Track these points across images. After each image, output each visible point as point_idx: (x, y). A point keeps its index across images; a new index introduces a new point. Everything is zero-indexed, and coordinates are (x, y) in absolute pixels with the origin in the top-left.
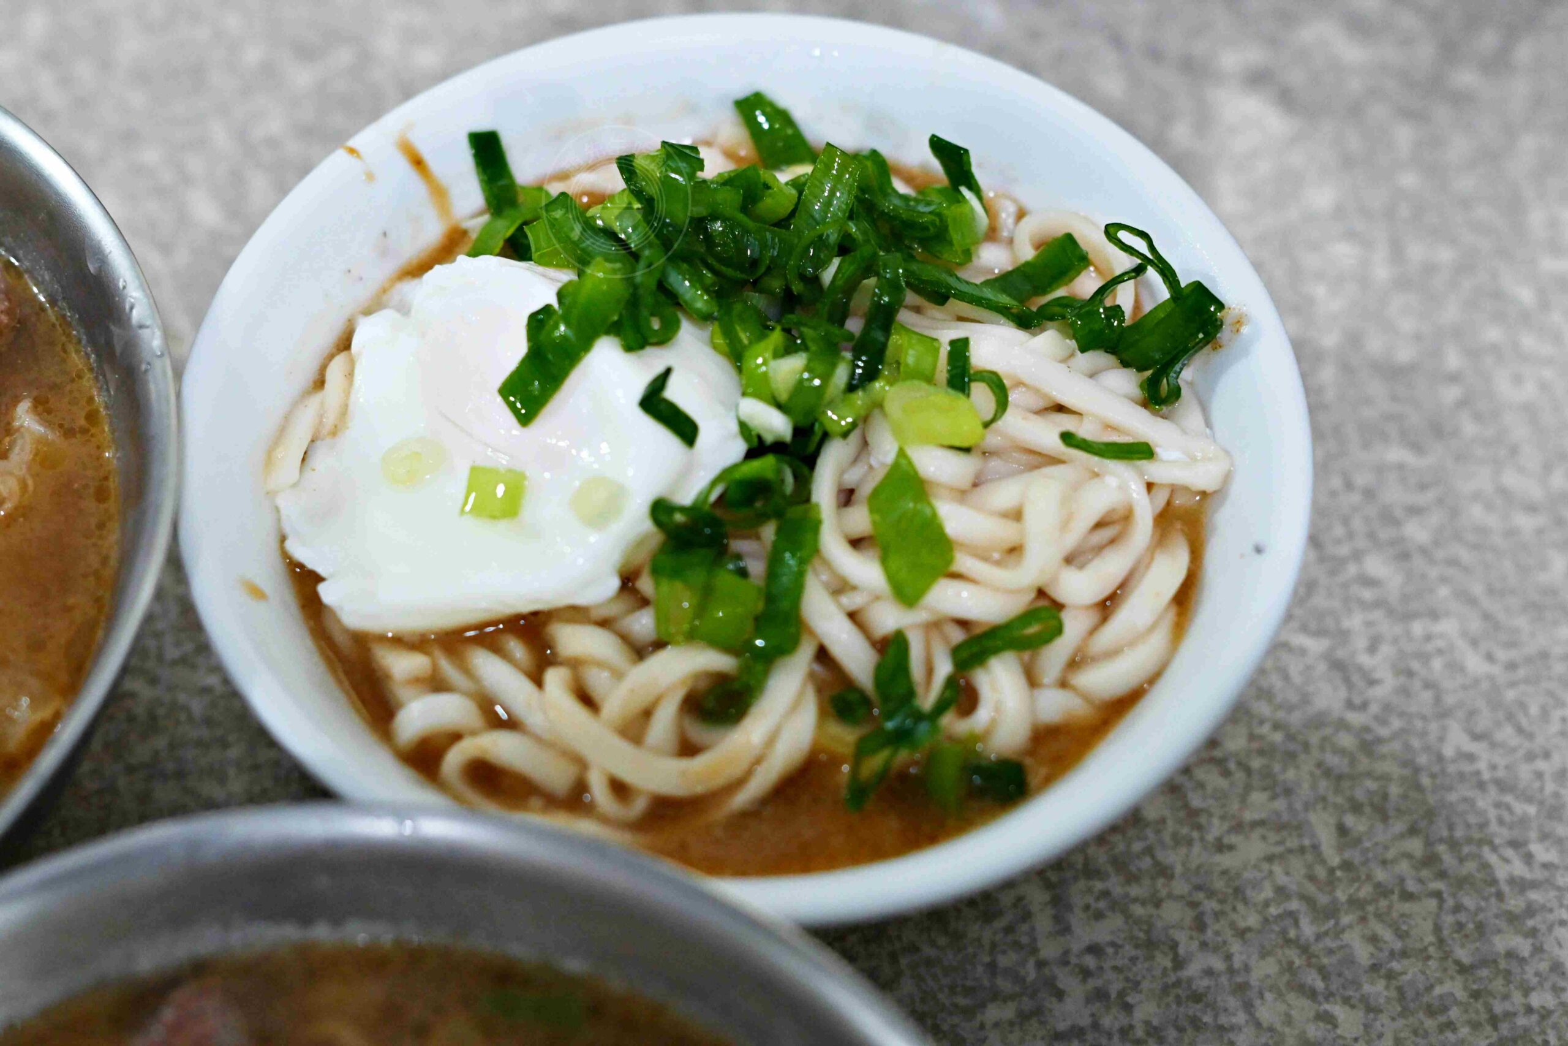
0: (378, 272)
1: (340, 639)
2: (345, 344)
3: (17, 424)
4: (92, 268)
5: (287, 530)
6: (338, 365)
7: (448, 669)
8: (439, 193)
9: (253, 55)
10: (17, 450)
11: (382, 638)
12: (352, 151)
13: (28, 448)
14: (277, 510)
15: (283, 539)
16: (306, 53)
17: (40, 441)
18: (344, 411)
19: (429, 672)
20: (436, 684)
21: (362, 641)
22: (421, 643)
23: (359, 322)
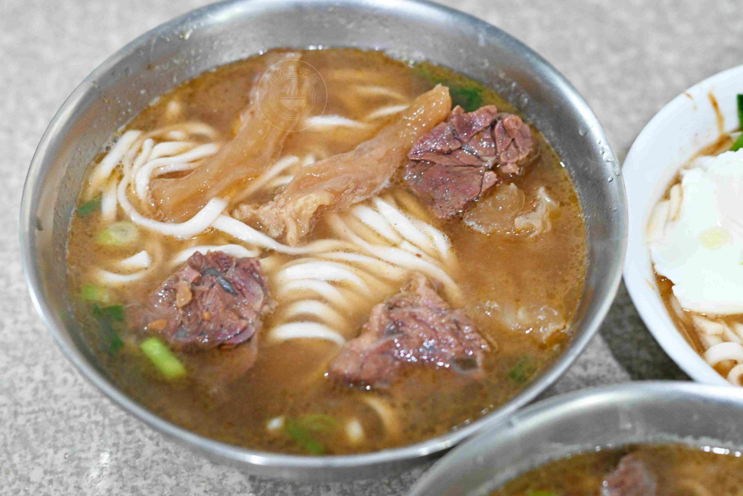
0: (692, 151)
1: (679, 312)
2: (678, 180)
3: (538, 197)
4: (581, 133)
5: (655, 261)
6: (675, 190)
7: (729, 333)
8: (720, 119)
9: (591, 46)
10: (540, 207)
11: (699, 314)
12: (689, 96)
13: (545, 208)
14: (650, 251)
15: (653, 265)
16: (616, 49)
17: (550, 205)
18: (678, 211)
19: (722, 333)
20: (724, 339)
21: (689, 314)
22: (715, 319)
23: (683, 172)
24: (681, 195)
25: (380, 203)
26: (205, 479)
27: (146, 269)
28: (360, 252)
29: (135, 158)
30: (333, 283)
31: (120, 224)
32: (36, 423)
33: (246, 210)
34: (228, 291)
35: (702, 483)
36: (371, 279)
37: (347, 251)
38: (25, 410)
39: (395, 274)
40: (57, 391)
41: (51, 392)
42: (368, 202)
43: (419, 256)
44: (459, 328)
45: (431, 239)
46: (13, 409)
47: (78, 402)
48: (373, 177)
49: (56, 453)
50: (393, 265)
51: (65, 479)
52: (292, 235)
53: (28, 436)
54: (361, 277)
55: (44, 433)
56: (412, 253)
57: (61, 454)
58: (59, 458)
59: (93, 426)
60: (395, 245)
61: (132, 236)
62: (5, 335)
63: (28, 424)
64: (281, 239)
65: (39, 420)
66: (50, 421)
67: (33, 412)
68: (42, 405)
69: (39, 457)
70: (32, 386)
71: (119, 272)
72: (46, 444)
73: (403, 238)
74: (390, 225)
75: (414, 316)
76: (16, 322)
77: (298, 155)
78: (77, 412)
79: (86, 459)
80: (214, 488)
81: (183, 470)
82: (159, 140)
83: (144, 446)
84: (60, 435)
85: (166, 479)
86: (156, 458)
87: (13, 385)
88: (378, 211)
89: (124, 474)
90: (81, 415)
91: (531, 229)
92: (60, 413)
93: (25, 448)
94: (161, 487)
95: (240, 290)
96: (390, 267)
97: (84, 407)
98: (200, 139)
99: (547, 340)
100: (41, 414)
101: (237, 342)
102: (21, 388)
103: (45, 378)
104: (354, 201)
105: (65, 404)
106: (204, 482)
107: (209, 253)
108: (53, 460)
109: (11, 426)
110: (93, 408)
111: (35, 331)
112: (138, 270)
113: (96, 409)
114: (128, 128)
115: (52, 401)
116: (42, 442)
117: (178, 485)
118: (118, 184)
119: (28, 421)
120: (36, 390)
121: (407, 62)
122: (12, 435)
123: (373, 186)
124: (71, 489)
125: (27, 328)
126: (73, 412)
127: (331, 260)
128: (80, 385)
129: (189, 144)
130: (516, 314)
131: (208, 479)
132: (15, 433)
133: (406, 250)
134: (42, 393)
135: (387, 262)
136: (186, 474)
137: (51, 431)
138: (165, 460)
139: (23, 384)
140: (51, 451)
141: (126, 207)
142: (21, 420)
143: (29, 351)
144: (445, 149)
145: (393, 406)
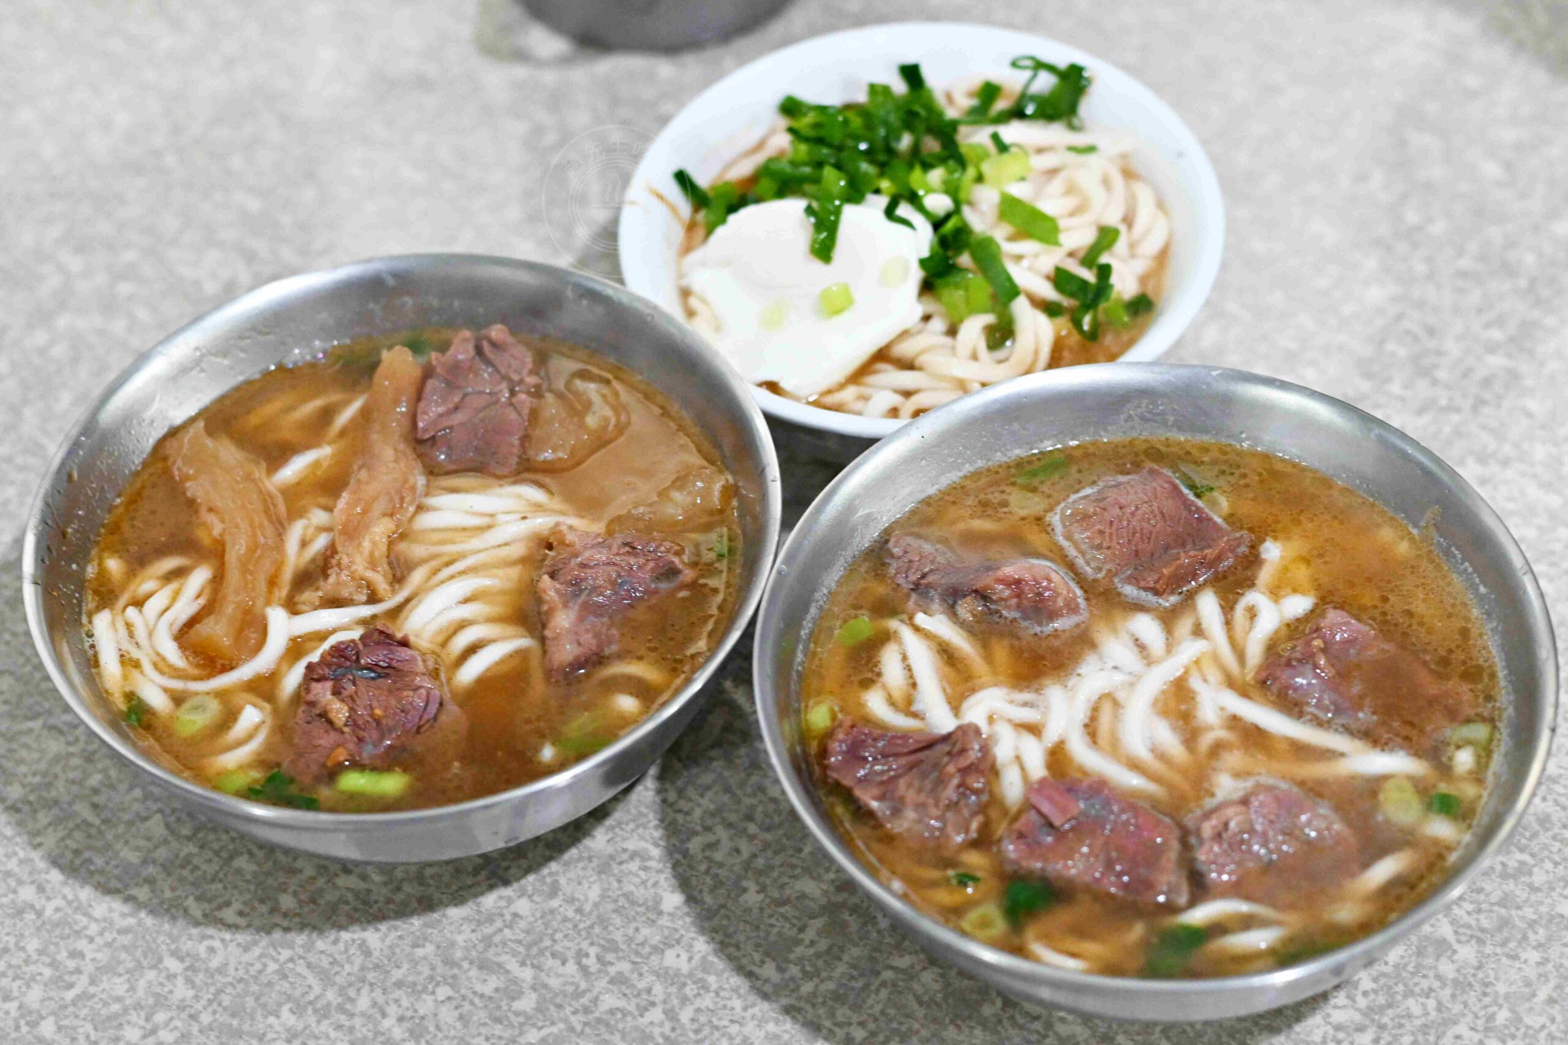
2: (686, 292)
7: (865, 390)
8: (673, 209)
18: (715, 318)
22: (841, 386)
23: (684, 282)
24: (704, 301)
25: (433, 501)
26: (461, 922)
27: (264, 722)
28: (462, 556)
29: (131, 635)
30: (467, 600)
31: (186, 706)
32: (225, 1009)
33: (309, 596)
34: (373, 679)
35: (972, 517)
36: (500, 572)
37: (448, 564)
38: (199, 1006)
39: (518, 550)
40: (214, 963)
41: (207, 970)
42: (420, 508)
43: (524, 518)
44: (634, 548)
45: (519, 496)
46: (184, 1015)
47: (246, 958)
48: (406, 481)
49: (278, 1017)
50: (506, 544)
51: (316, 1031)
52: (382, 585)
53: (231, 1025)
54: (486, 576)
55: (244, 1009)
56: (515, 521)
57: (285, 1011)
58: (287, 1017)
59: (290, 965)
60: (489, 527)
61: (214, 707)
62: (93, 960)
63: (217, 1016)
64: (373, 599)
65: (226, 1003)
66: (238, 996)
67: (210, 1002)
68: (212, 989)
69: (264, 1034)
70: (180, 981)
71: (240, 743)
72: (259, 1017)
73: (492, 515)
74: (467, 512)
75: (584, 566)
76: (91, 940)
77: (301, 517)
78: (258, 966)
79: (317, 998)
80: (479, 921)
81: (429, 931)
82: (139, 603)
83: (364, 941)
84: (263, 1000)
85: (420, 952)
86: (388, 942)
87: (157, 996)
88: (440, 509)
89: (372, 981)
90: (265, 965)
91: (606, 420)
92: (241, 980)
93: (241, 1037)
94: (424, 962)
95: (389, 667)
96: (507, 548)
97: (261, 956)
98: (179, 573)
99: (721, 504)
100: (223, 997)
101: (431, 716)
102: (171, 992)
103: (187, 964)
104: (409, 515)
105: (237, 969)
106: (462, 925)
107: (322, 656)
108: (282, 1025)
109: (201, 1031)
110: (271, 951)
111: (120, 932)
112: (257, 728)
113: (275, 948)
114: (90, 616)
115: (217, 977)
116: (253, 1019)
117: (438, 947)
118: (142, 672)
119: (214, 1012)
120: (189, 981)
121: (314, 357)
122: (212, 1037)
123: (413, 488)
124: (333, 1034)
125: (109, 937)
126: (253, 971)
127: (442, 582)
128: (232, 941)
129: (173, 586)
130: (671, 500)
131: (464, 919)
132: (212, 1035)
133: (507, 522)
134: (199, 979)
135: (499, 546)
136: (436, 931)
137: (250, 1002)
138: (400, 937)
139: (169, 987)
140: (272, 1020)
141: (177, 685)
142: (206, 1018)
143: (138, 953)
144: (451, 406)
145: (640, 658)
